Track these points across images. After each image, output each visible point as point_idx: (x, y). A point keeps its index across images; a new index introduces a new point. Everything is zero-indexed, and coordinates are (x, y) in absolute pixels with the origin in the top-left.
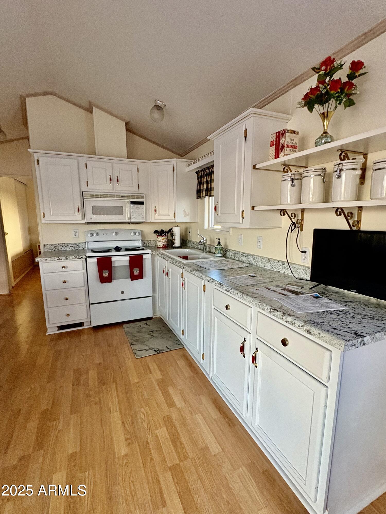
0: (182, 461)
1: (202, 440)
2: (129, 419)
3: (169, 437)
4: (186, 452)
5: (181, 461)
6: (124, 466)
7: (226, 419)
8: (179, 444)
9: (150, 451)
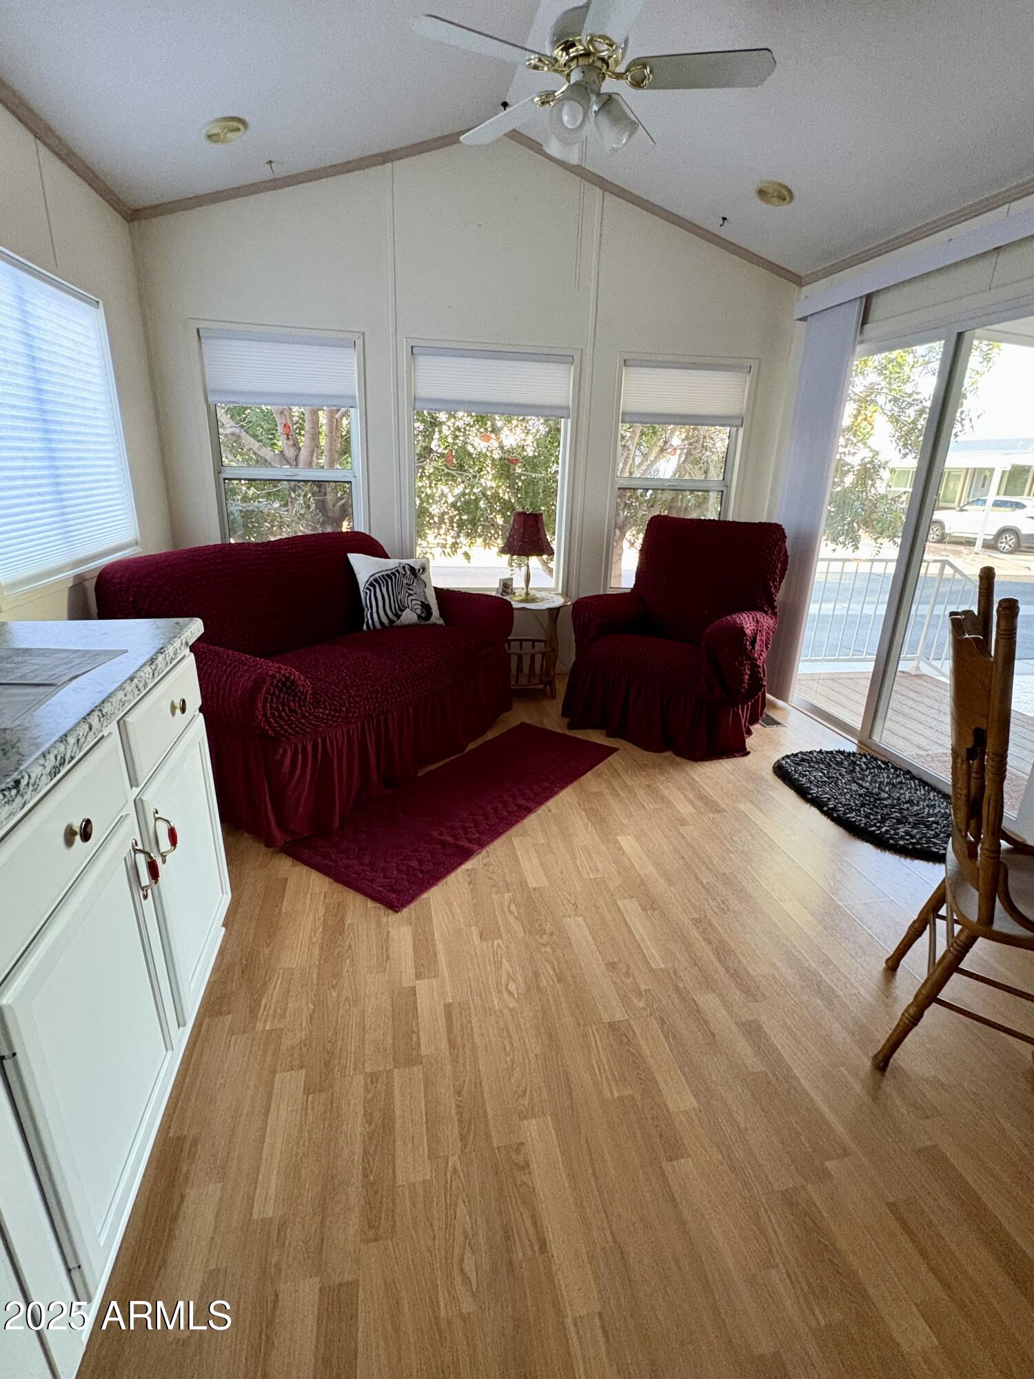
0: (385, 1070)
1: (309, 1111)
2: (520, 1255)
3: (399, 1143)
4: (367, 1090)
5: (389, 1072)
6: (529, 1089)
7: (184, 1170)
8: (377, 1114)
9: (460, 1114)
